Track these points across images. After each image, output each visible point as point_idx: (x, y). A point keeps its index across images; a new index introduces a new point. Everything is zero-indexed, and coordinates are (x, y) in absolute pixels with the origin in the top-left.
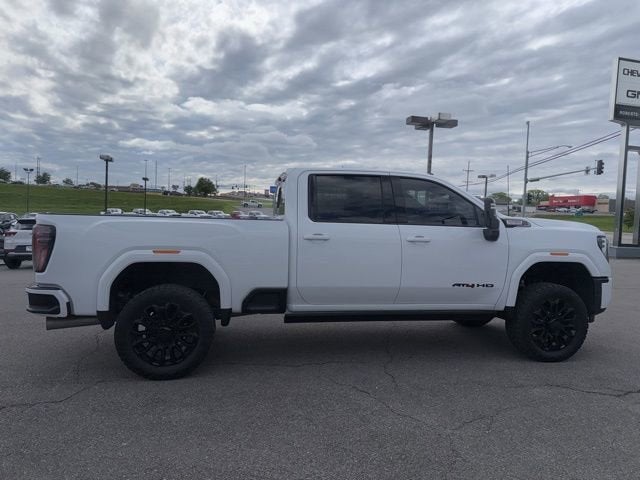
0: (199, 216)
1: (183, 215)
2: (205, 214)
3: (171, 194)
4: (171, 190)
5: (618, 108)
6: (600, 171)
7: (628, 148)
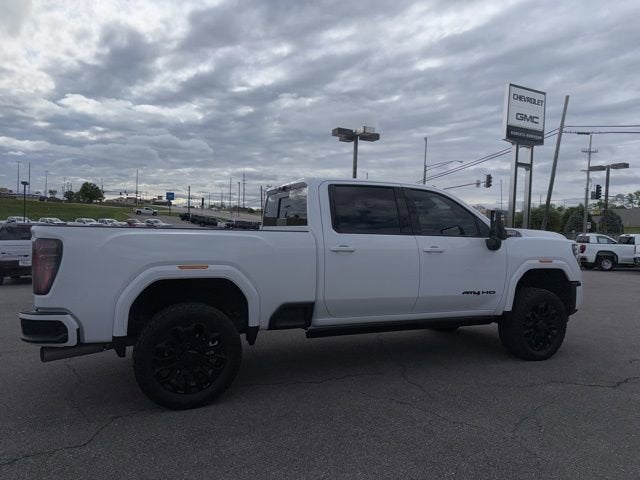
0: (89, 224)
1: (69, 223)
2: (95, 223)
3: (49, 199)
4: (49, 196)
5: (510, 128)
6: (488, 184)
7: (518, 164)
